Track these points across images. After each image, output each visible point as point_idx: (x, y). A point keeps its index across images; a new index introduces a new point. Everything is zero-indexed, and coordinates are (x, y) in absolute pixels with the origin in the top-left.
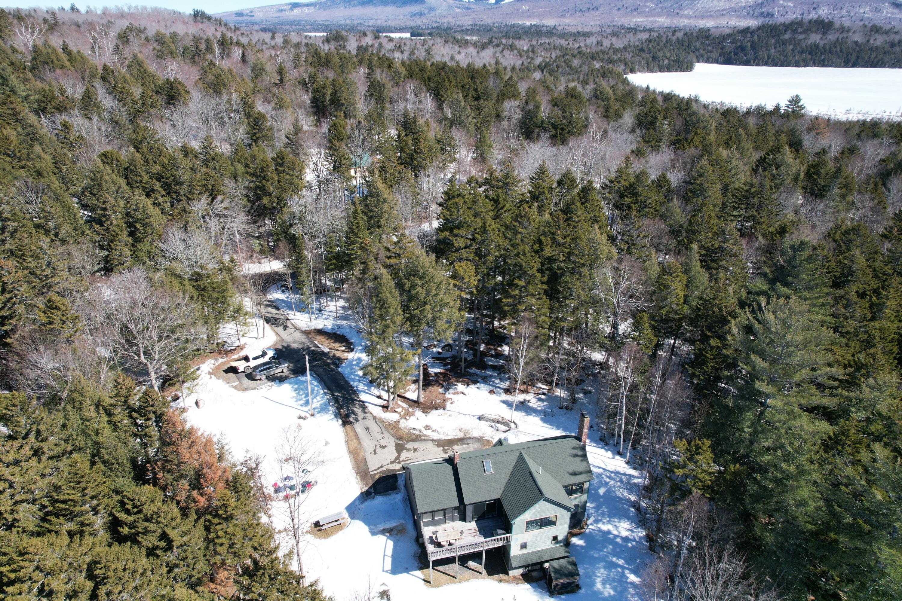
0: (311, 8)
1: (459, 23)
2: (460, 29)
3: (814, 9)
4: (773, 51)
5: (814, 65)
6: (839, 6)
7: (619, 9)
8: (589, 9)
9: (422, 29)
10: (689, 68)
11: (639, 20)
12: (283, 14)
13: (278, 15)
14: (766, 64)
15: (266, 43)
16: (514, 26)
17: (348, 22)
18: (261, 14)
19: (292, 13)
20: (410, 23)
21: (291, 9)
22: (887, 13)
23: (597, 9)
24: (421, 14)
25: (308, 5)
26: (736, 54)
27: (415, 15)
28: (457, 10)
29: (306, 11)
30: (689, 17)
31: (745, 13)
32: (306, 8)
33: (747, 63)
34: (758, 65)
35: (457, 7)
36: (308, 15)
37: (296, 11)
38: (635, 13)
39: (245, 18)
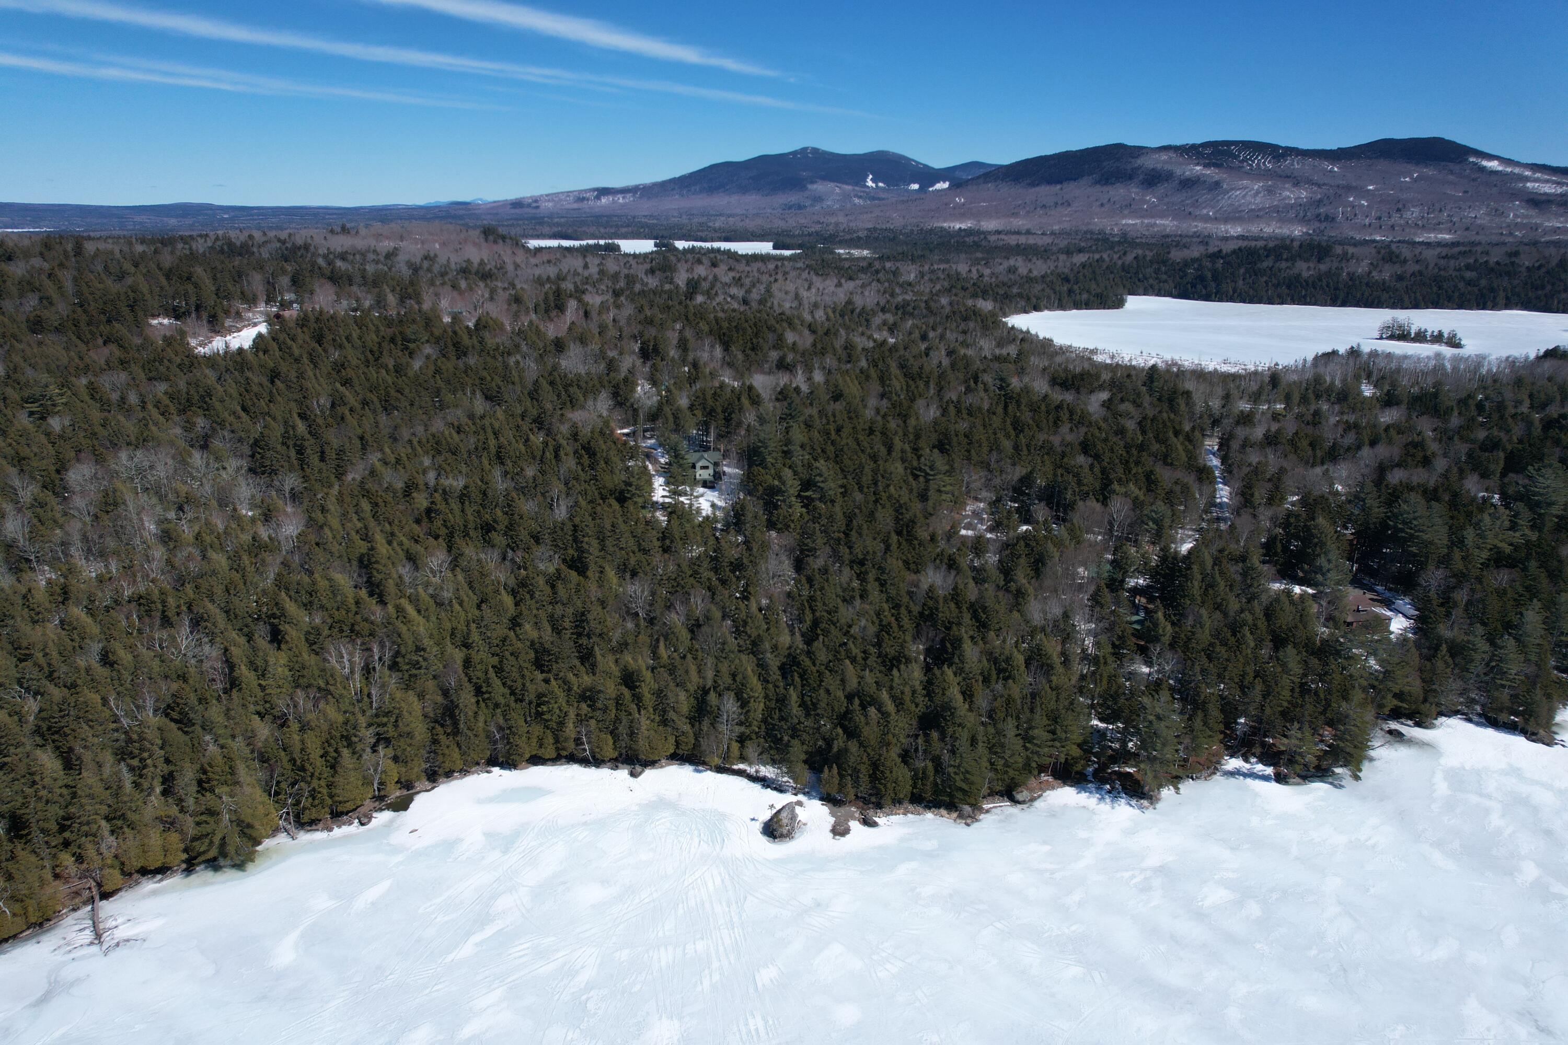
0: (628, 196)
1: (852, 225)
2: (848, 237)
3: (1399, 210)
4: (1241, 282)
5: (1293, 302)
6: (1437, 207)
7: (1102, 205)
8: (1056, 204)
9: (794, 236)
10: (1118, 304)
11: (1131, 222)
12: (584, 205)
13: (575, 206)
14: (1231, 299)
15: (579, 274)
16: (932, 231)
17: (685, 220)
18: (550, 205)
19: (598, 203)
20: (779, 224)
21: (598, 198)
22: (1516, 216)
23: (1069, 205)
24: (800, 207)
25: (624, 191)
26: (1194, 286)
27: (790, 208)
28: (857, 201)
29: (621, 201)
30: (1206, 219)
31: (1292, 214)
32: (620, 196)
33: (1207, 298)
34: (1220, 300)
35: (856, 196)
36: (623, 205)
37: (604, 200)
38: (1126, 212)
39: (526, 210)
